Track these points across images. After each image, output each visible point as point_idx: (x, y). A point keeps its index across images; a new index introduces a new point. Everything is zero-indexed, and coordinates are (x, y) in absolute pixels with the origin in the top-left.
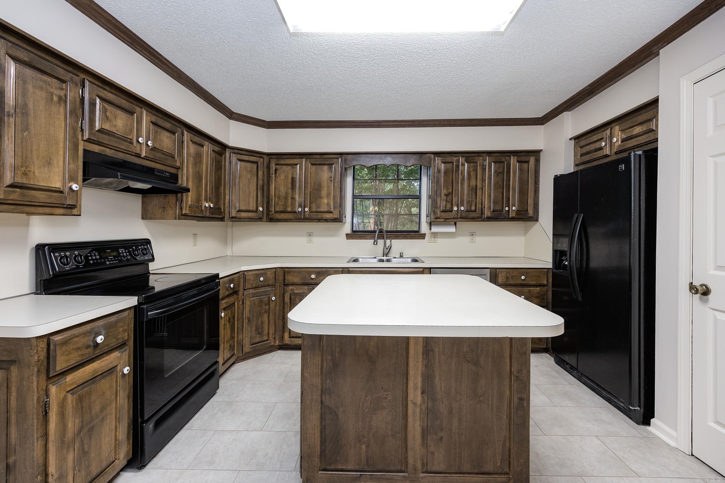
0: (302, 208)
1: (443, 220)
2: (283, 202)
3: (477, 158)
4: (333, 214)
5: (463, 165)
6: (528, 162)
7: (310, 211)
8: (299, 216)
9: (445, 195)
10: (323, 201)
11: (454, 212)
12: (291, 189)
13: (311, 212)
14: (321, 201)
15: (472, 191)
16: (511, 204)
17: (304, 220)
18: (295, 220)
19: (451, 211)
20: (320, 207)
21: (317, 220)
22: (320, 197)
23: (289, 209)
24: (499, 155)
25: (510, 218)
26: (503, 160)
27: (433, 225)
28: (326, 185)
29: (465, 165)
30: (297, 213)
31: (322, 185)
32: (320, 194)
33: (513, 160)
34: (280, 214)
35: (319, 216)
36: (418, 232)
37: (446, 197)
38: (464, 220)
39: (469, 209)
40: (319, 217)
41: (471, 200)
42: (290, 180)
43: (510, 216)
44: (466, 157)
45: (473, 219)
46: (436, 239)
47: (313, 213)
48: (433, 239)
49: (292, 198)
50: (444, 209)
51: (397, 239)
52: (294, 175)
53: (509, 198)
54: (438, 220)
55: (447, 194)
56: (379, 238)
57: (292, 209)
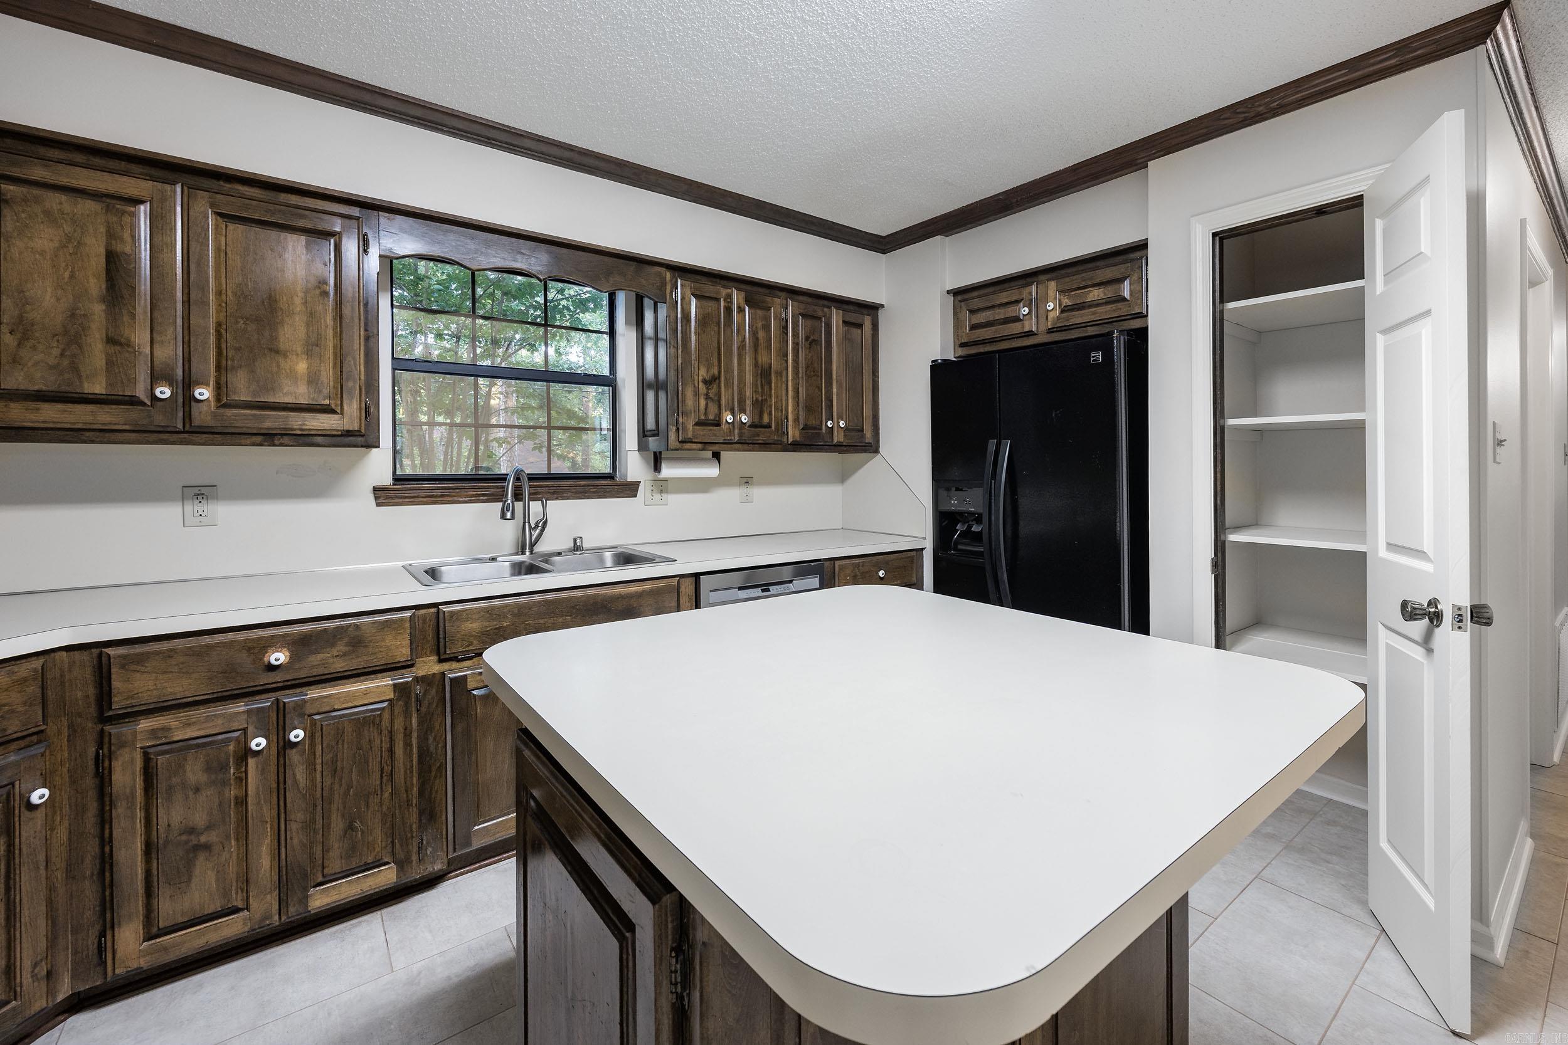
0: (171, 382)
1: (700, 446)
2: (56, 352)
3: (769, 299)
4: (336, 417)
5: (741, 310)
6: (860, 326)
7: (218, 398)
8: (160, 420)
9: (705, 382)
10: (285, 365)
11: (724, 427)
12: (103, 300)
13: (225, 406)
14: (279, 366)
15: (761, 378)
16: (835, 414)
17: (186, 435)
18: (134, 435)
19: (718, 424)
20: (273, 389)
21: (259, 439)
22: (271, 350)
23: (98, 387)
24: (809, 300)
25: (835, 445)
26: (820, 314)
27: (664, 458)
28: (298, 306)
29: (744, 311)
30: (143, 404)
31: (282, 304)
32: (274, 339)
33: (836, 317)
34: (32, 405)
35: (272, 421)
36: (610, 477)
37: (707, 388)
38: (746, 446)
39: (756, 421)
40: (267, 424)
41: (760, 398)
42: (96, 260)
43: (835, 441)
44: (746, 291)
45: (766, 446)
46: (664, 496)
47: (234, 411)
48: (657, 496)
49: (111, 341)
50: (703, 417)
51: (557, 499)
52: (122, 240)
53: (831, 401)
54: (688, 446)
55: (707, 379)
56: (518, 496)
57: (110, 385)
